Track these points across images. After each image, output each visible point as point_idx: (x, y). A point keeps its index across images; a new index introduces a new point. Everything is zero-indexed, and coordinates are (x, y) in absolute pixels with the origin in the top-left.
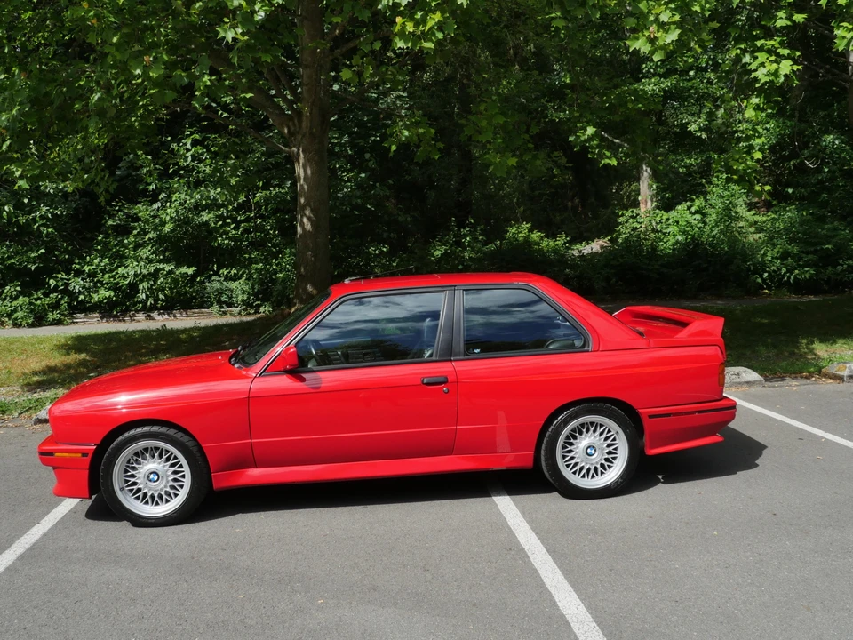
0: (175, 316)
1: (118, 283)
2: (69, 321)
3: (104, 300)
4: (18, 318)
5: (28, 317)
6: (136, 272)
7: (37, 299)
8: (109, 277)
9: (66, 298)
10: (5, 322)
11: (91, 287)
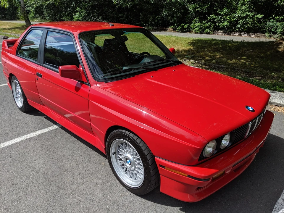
0: (250, 35)
1: (231, 20)
2: (212, 33)
3: (225, 26)
4: (196, 30)
5: (199, 30)
6: (238, 16)
7: (203, 24)
8: (228, 17)
9: (213, 24)
10: (193, 31)
11: (222, 21)
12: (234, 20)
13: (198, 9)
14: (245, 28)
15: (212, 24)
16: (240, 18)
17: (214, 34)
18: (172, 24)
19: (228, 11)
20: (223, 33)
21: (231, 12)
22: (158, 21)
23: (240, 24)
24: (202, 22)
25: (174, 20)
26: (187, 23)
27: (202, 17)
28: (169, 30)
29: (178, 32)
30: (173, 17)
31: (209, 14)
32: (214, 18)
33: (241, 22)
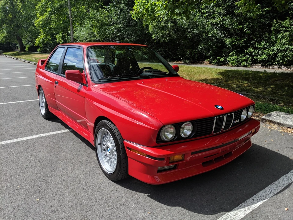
1: (270, 53)
2: (250, 66)
3: (264, 59)
4: (232, 63)
5: (235, 63)
6: (277, 49)
7: (240, 57)
8: (267, 51)
9: (251, 57)
10: (229, 64)
11: (261, 54)
12: (273, 53)
13: (235, 43)
14: (285, 61)
15: (249, 58)
16: (279, 51)
17: (251, 67)
18: (208, 57)
19: (266, 44)
20: (261, 66)
21: (270, 45)
22: (195, 54)
23: (279, 57)
24: (239, 55)
25: (210, 53)
26: (224, 56)
27: (239, 50)
28: (206, 63)
29: (215, 65)
30: (209, 50)
31: (246, 47)
32: (252, 51)
33: (280, 55)
